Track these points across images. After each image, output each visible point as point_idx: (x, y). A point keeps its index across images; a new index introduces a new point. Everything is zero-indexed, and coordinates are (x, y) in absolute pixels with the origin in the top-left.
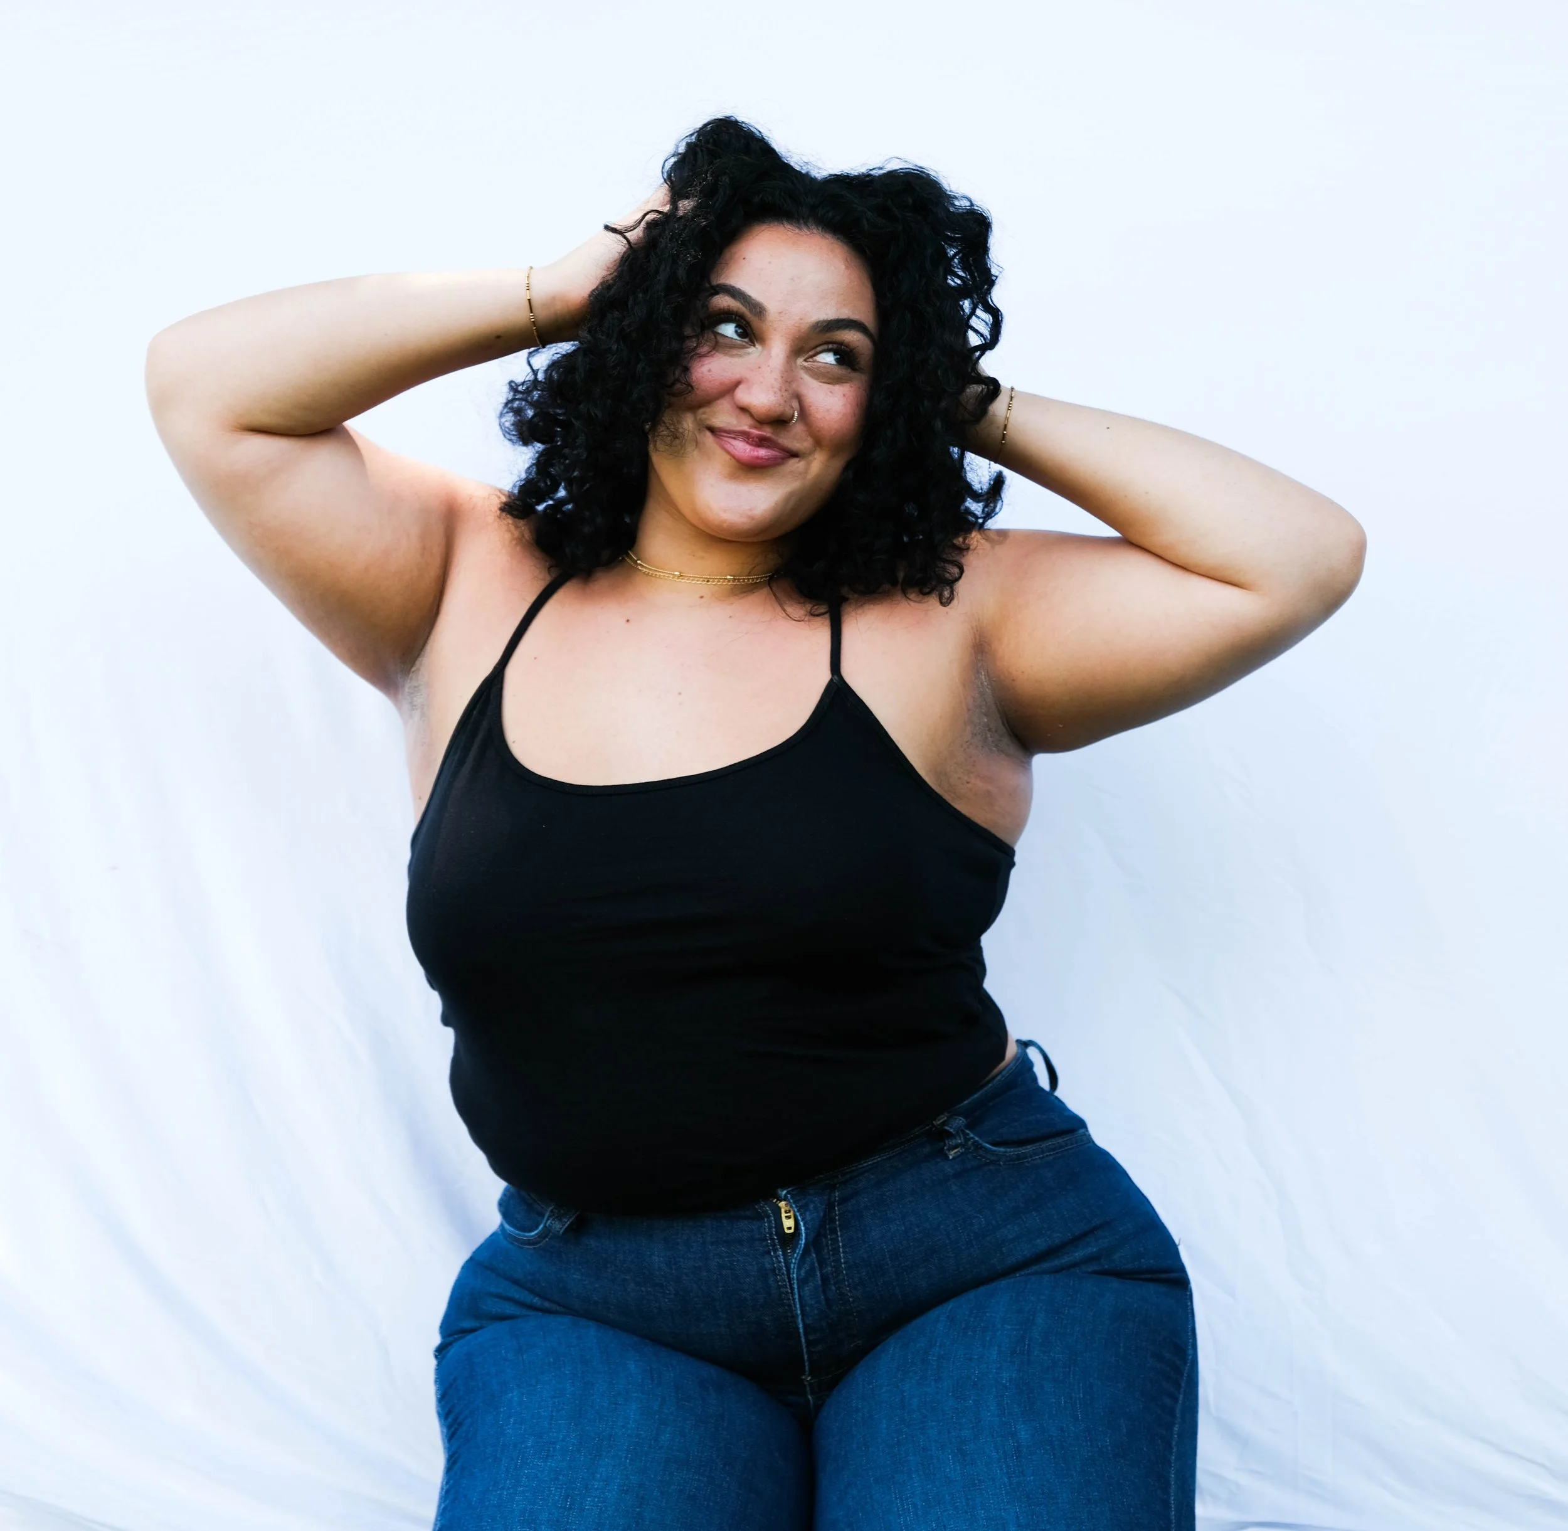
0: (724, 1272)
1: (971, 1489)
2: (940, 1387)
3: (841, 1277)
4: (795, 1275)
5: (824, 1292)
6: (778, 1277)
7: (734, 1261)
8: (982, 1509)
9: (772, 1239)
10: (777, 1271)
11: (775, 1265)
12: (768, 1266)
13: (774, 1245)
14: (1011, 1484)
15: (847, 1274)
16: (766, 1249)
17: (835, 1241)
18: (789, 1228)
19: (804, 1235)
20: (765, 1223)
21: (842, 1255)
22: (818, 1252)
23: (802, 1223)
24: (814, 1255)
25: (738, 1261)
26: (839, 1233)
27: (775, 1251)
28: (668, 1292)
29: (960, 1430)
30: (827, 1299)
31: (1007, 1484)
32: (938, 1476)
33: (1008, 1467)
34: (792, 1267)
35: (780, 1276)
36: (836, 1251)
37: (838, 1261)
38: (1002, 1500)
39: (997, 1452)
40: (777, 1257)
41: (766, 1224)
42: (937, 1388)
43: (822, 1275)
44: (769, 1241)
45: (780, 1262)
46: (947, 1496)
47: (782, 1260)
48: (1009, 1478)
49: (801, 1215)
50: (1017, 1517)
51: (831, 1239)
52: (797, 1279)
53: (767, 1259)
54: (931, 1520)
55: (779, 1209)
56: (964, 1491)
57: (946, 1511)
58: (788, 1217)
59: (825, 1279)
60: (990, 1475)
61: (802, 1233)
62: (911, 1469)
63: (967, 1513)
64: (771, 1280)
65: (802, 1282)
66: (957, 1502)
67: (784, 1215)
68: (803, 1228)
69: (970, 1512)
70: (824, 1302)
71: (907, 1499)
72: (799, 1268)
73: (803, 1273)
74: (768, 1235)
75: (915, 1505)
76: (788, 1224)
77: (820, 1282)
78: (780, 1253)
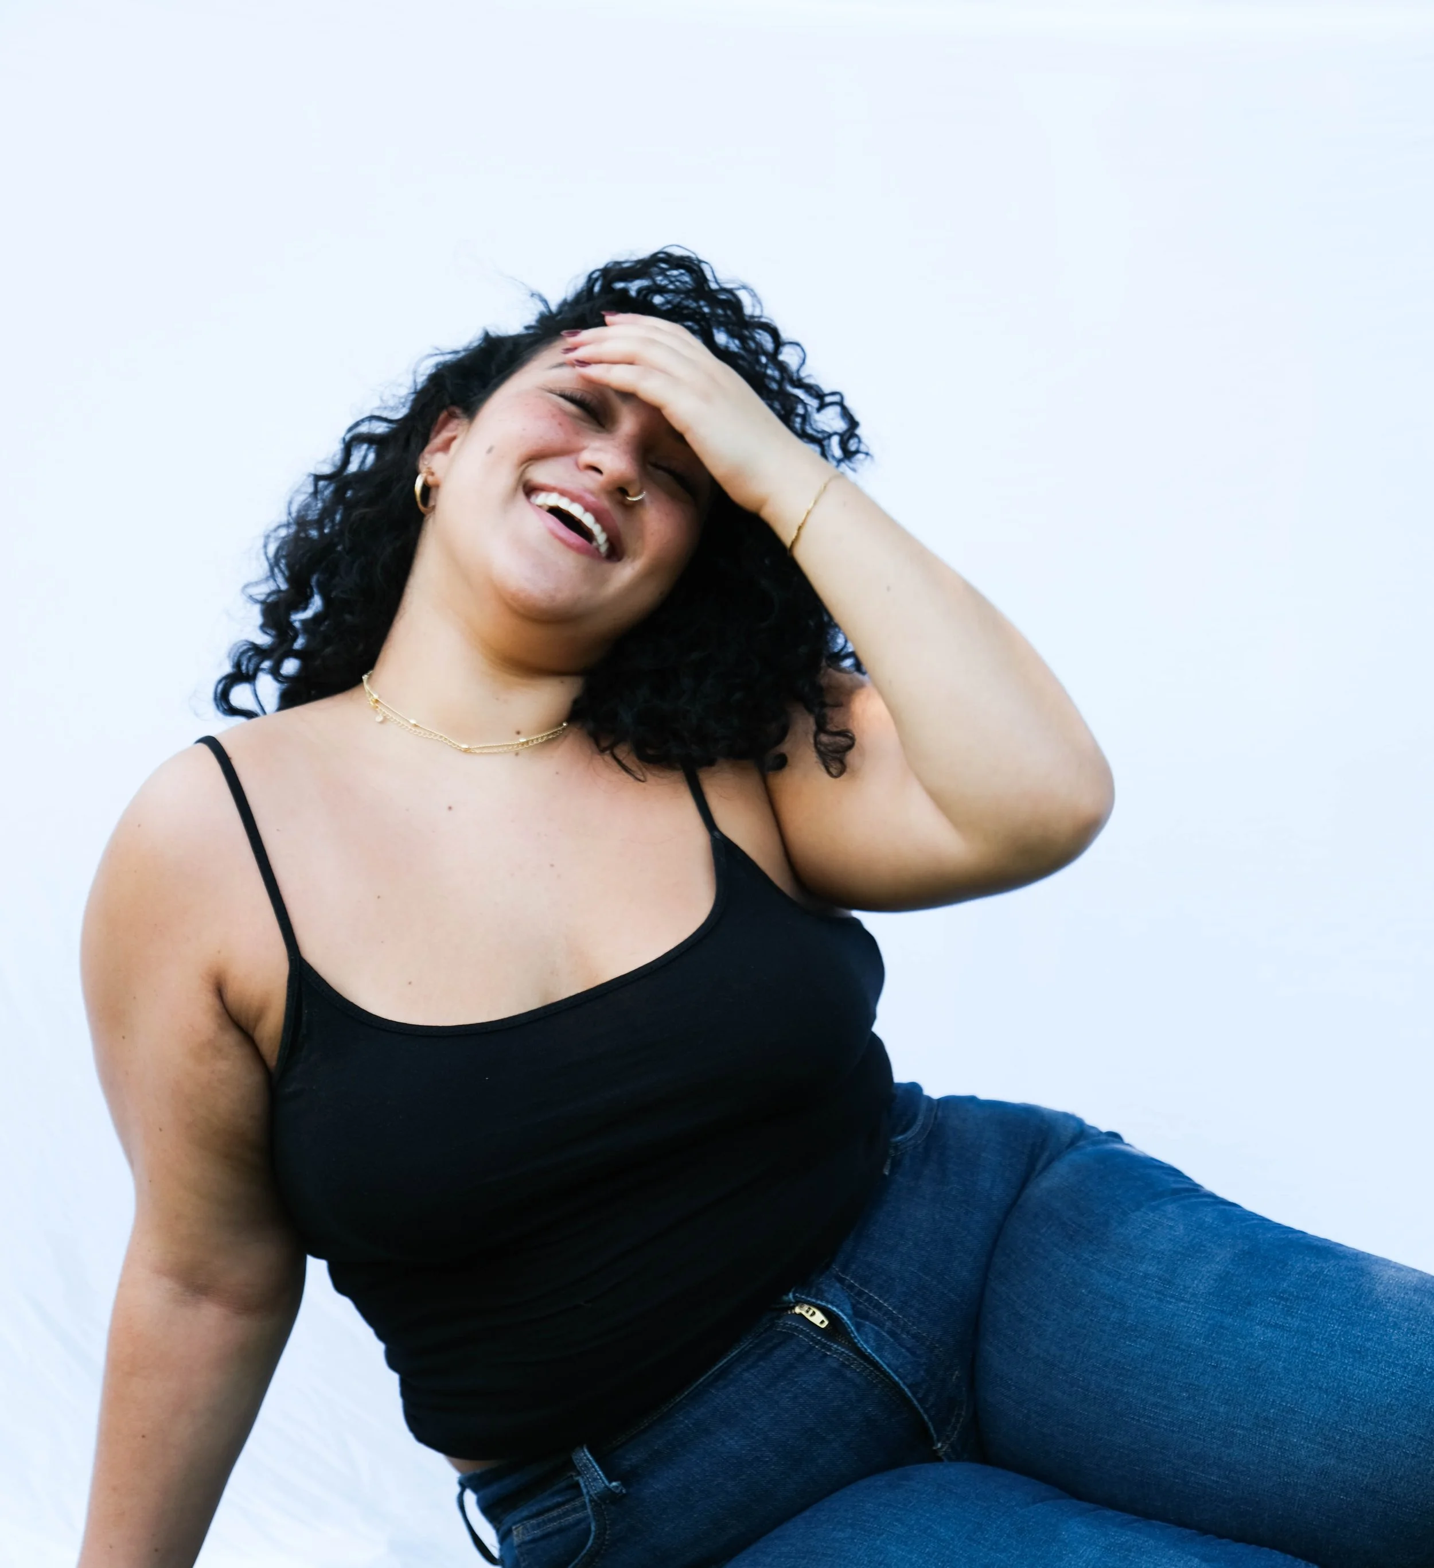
0: (801, 1400)
1: (1170, 1339)
2: (1055, 1317)
3: (902, 1322)
4: (869, 1351)
5: (902, 1345)
6: (852, 1366)
7: (801, 1385)
8: (1195, 1340)
9: (818, 1342)
10: (847, 1363)
11: (841, 1359)
12: (835, 1365)
13: (824, 1346)
14: (1189, 1302)
15: (904, 1316)
16: (820, 1354)
17: (870, 1299)
18: (822, 1322)
19: (840, 1313)
20: (798, 1336)
21: (885, 1305)
22: (866, 1317)
23: (830, 1306)
24: (867, 1323)
25: (805, 1382)
26: (866, 1291)
27: (829, 1349)
28: (767, 1459)
29: (1108, 1320)
30: (908, 1349)
31: (1187, 1305)
32: (1139, 1365)
33: (1172, 1296)
34: (860, 1346)
35: (852, 1364)
36: (878, 1306)
37: (887, 1313)
38: (1198, 1316)
39: (1152, 1298)
40: (836, 1352)
41: (801, 1336)
42: (1054, 1320)
43: (888, 1332)
44: (817, 1347)
45: (843, 1352)
46: (1163, 1367)
47: (843, 1350)
48: (1182, 1300)
49: (822, 1300)
50: (1222, 1311)
51: (866, 1301)
52: (874, 1352)
53: (829, 1360)
54: (1178, 1395)
55: (801, 1315)
56: (1168, 1347)
57: (1177, 1375)
58: (814, 1314)
59: (892, 1333)
60: (1168, 1316)
61: (838, 1314)
62: (1118, 1390)
63: (1190, 1355)
64: (848, 1374)
65: (878, 1349)
66: (1175, 1360)
67: (808, 1316)
68: (835, 1309)
69: (1191, 1351)
70: (908, 1354)
71: (1144, 1409)
72: (866, 1342)
73: (872, 1342)
74: (811, 1343)
75: (1155, 1405)
76: (818, 1319)
77: (892, 1340)
78: (835, 1346)
